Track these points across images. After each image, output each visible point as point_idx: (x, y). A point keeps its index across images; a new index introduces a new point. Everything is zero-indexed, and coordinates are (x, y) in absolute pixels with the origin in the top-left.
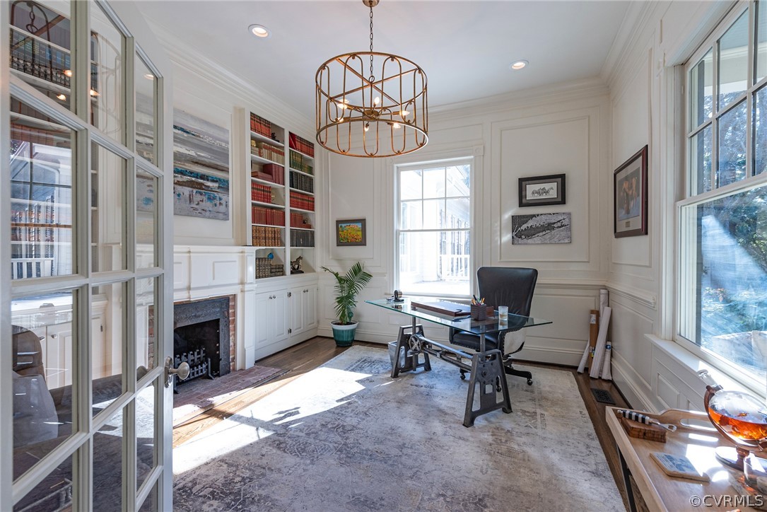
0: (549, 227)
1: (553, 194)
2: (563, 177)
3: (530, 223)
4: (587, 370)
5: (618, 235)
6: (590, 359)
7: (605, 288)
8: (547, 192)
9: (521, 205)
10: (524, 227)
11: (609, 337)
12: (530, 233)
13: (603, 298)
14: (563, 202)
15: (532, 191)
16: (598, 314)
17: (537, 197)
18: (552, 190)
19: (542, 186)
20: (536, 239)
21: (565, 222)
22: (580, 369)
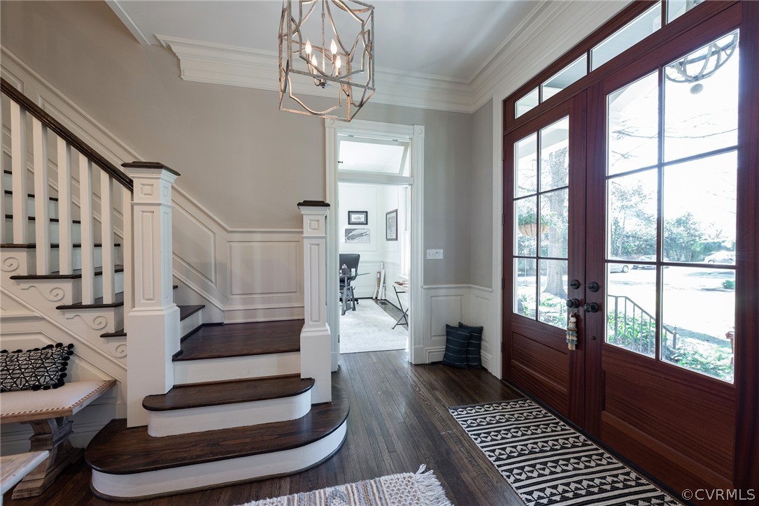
0: (361, 235)
1: (363, 220)
2: (367, 212)
3: (353, 233)
4: (376, 298)
5: (388, 240)
6: (378, 292)
7: (382, 262)
8: (360, 219)
9: (349, 224)
10: (350, 234)
11: (384, 283)
12: (353, 238)
13: (382, 266)
14: (367, 224)
15: (354, 218)
16: (380, 273)
17: (356, 220)
18: (362, 218)
19: (358, 215)
20: (356, 240)
21: (368, 233)
22: (374, 298)
